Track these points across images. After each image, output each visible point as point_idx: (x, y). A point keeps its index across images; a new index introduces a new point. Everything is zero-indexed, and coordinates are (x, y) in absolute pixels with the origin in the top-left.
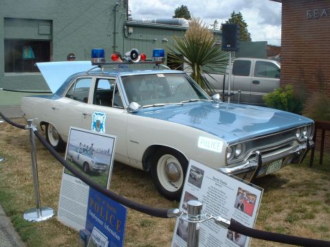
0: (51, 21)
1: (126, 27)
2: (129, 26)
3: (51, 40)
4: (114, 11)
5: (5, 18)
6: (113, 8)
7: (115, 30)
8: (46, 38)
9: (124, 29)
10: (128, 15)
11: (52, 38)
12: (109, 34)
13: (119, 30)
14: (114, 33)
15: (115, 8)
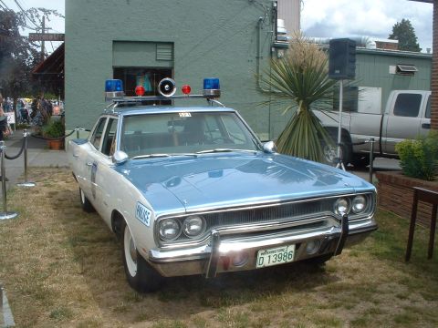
0: (172, 44)
1: (273, 49)
2: (278, 48)
3: (172, 68)
4: (258, 28)
5: (114, 42)
6: (255, 24)
7: (258, 54)
8: (166, 65)
9: (271, 52)
10: (277, 33)
11: (173, 64)
12: (250, 59)
13: (265, 54)
14: (258, 58)
15: (258, 23)
